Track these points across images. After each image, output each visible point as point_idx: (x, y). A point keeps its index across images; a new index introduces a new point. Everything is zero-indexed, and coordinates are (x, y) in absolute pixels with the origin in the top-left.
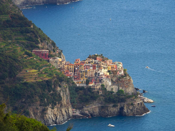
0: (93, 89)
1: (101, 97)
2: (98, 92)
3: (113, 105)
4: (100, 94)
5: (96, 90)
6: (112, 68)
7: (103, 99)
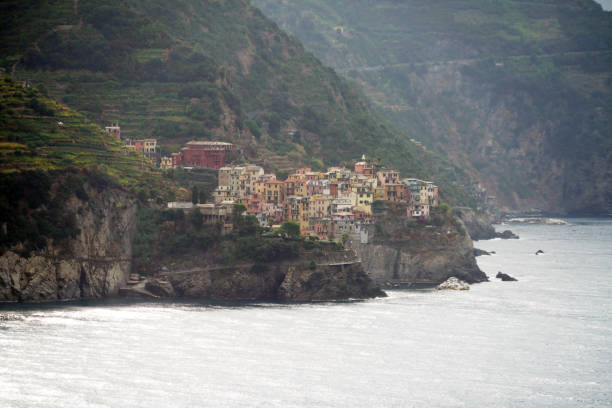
0: (206, 216)
1: (226, 243)
2: (219, 227)
3: (253, 264)
4: (223, 232)
5: (214, 221)
6: (389, 193)
7: (230, 248)
